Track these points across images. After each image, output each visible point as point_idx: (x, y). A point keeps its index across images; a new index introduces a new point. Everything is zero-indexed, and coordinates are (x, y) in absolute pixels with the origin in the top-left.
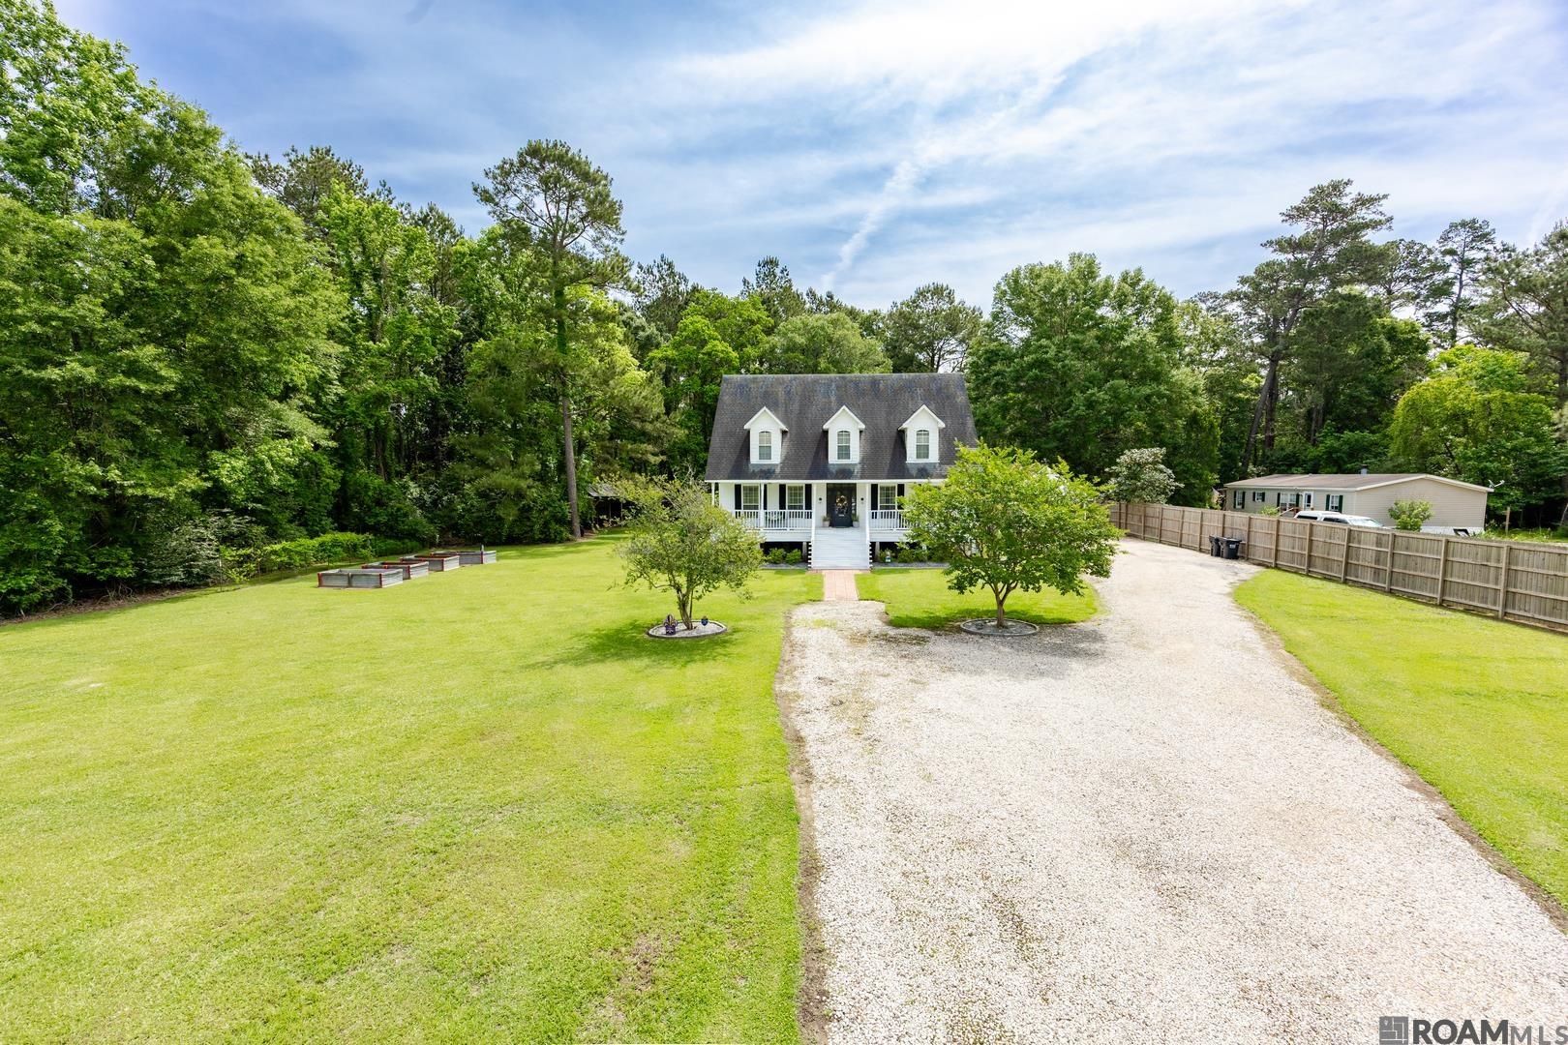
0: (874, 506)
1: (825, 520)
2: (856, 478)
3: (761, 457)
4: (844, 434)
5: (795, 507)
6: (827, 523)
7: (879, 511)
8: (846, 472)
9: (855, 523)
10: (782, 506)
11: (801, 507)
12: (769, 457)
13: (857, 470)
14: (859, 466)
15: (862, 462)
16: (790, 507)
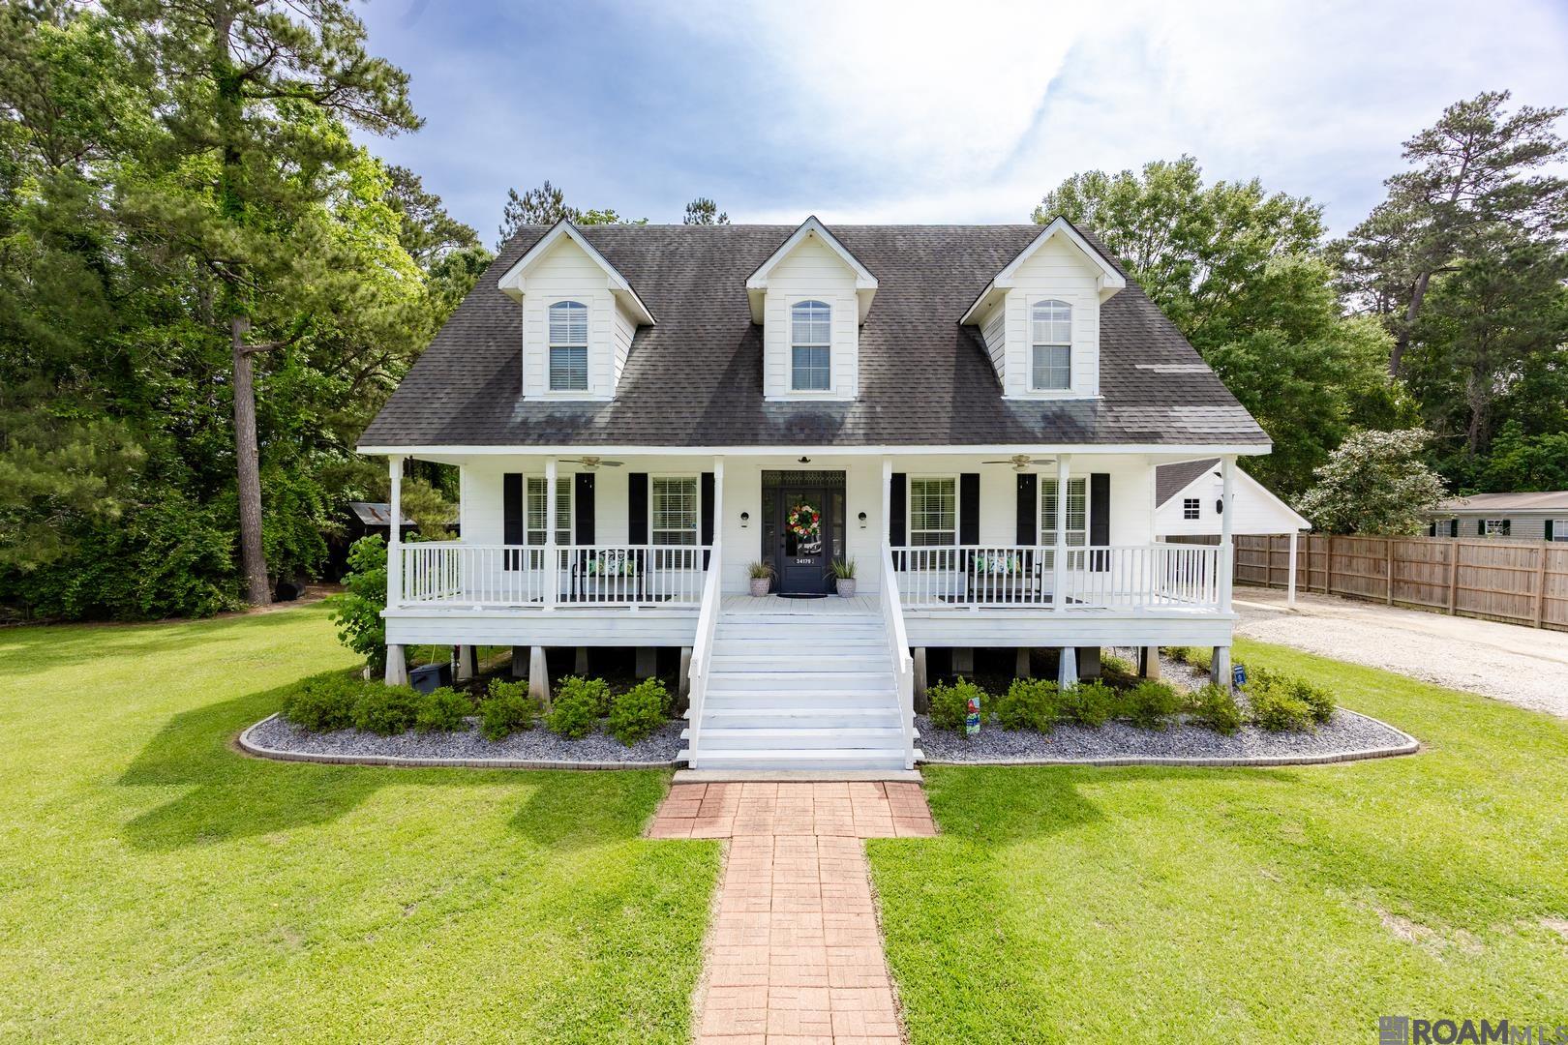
0: (897, 536)
1: (756, 575)
2: (850, 440)
3: (556, 380)
4: (813, 310)
5: (674, 539)
6: (764, 584)
7: (909, 548)
8: (815, 426)
9: (842, 585)
10: (637, 534)
11: (690, 539)
12: (581, 381)
13: (854, 417)
14: (859, 409)
15: (868, 397)
16: (661, 538)
